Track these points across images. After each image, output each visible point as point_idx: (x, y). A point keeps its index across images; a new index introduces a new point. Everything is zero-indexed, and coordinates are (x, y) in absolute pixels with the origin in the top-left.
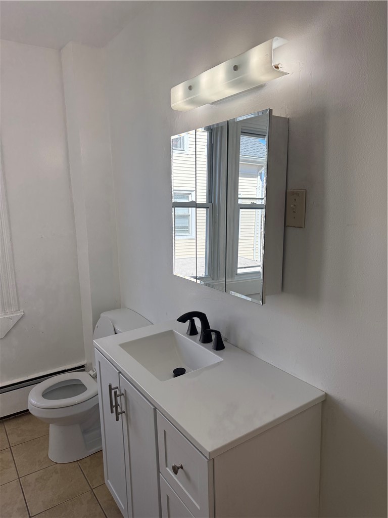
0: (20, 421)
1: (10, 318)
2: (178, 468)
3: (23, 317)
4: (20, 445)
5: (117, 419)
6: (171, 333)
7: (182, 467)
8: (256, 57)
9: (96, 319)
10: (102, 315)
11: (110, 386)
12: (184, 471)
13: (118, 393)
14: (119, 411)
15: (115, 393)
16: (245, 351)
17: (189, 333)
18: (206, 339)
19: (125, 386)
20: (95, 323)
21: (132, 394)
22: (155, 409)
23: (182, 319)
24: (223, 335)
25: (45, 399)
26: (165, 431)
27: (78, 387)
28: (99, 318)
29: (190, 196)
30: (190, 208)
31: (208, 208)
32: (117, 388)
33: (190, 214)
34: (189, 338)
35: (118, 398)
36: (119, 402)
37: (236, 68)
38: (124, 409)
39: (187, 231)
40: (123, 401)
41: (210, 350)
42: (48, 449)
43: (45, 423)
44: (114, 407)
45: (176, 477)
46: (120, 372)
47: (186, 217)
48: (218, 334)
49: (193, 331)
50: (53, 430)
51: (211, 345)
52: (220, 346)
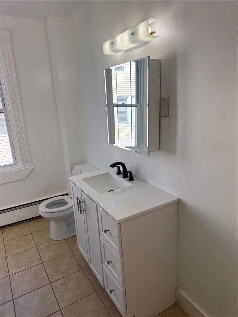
0: (36, 221)
1: (27, 169)
2: (107, 231)
3: (34, 168)
4: (36, 232)
5: (81, 213)
6: (108, 174)
7: (108, 230)
8: (142, 29)
9: (72, 169)
10: (75, 167)
11: (77, 198)
12: (109, 232)
13: (81, 201)
14: (82, 209)
15: (80, 200)
16: (144, 181)
17: (117, 174)
18: (125, 176)
19: (84, 197)
20: (71, 171)
21: (88, 201)
22: (97, 205)
23: (113, 166)
24: (133, 173)
25: (47, 209)
26: (101, 215)
27: (64, 203)
28: (74, 168)
29: (127, 99)
30: (127, 107)
31: (136, 106)
32: (81, 199)
33: (127, 110)
34: (117, 176)
35: (81, 203)
36: (81, 206)
37: (133, 34)
38: (84, 209)
39: (126, 121)
40: (84, 205)
41: (127, 181)
42: (50, 234)
43: (48, 220)
44: (79, 208)
45: (106, 235)
46: (82, 191)
47: (126, 112)
48: (130, 173)
49: (119, 172)
50: (52, 224)
51: (128, 179)
52: (131, 179)
